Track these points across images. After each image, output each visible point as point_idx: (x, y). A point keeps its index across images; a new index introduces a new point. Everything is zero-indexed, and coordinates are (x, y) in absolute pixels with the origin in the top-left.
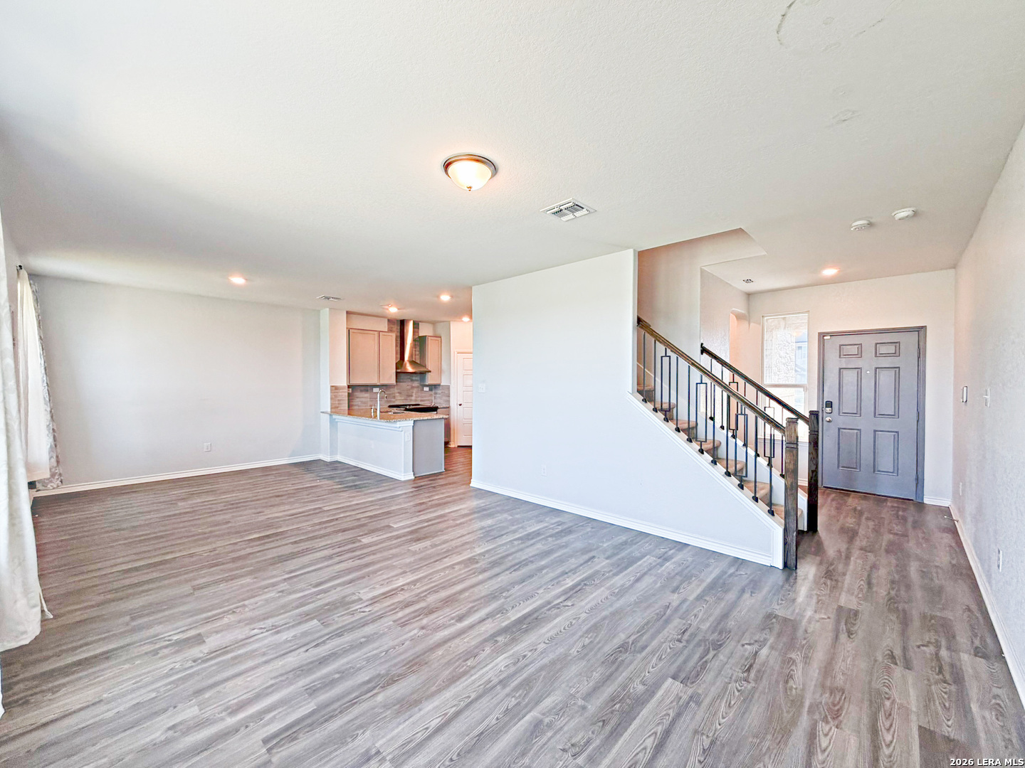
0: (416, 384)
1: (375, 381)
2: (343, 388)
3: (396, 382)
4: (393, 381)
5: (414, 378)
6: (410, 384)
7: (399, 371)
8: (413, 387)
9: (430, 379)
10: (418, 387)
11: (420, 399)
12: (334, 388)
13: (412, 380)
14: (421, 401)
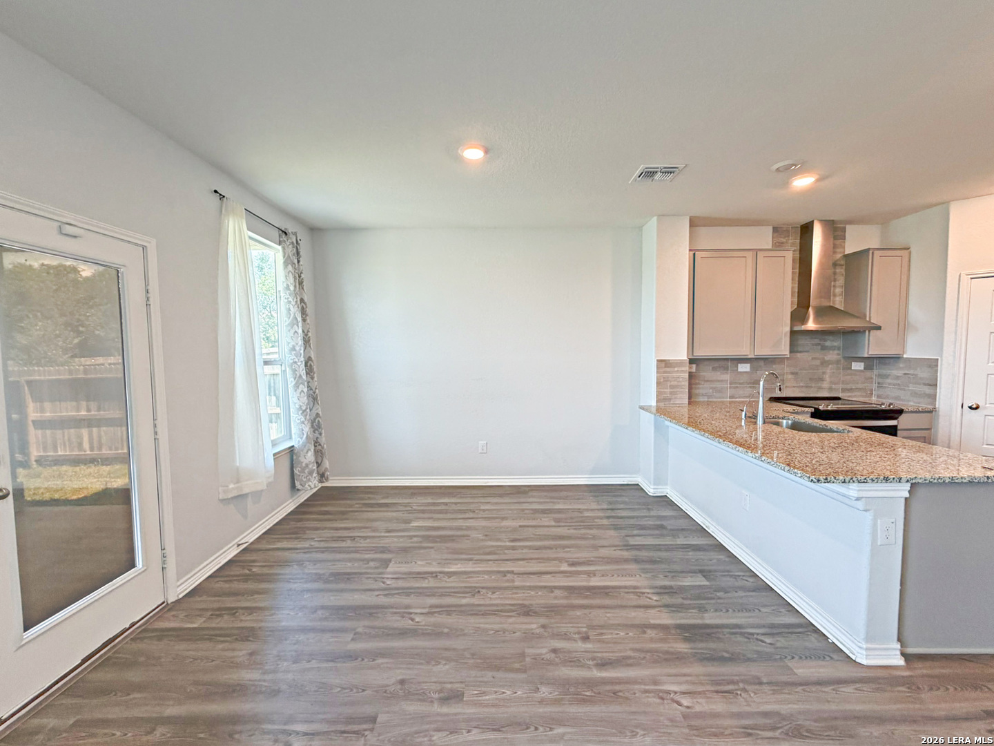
0: (832, 356)
1: (746, 351)
2: (679, 363)
3: (791, 352)
4: (784, 350)
5: (828, 344)
6: (817, 355)
7: (796, 328)
8: (824, 363)
9: (873, 346)
10: (838, 362)
11: (840, 386)
12: (663, 365)
13: (824, 348)
14: (843, 390)
